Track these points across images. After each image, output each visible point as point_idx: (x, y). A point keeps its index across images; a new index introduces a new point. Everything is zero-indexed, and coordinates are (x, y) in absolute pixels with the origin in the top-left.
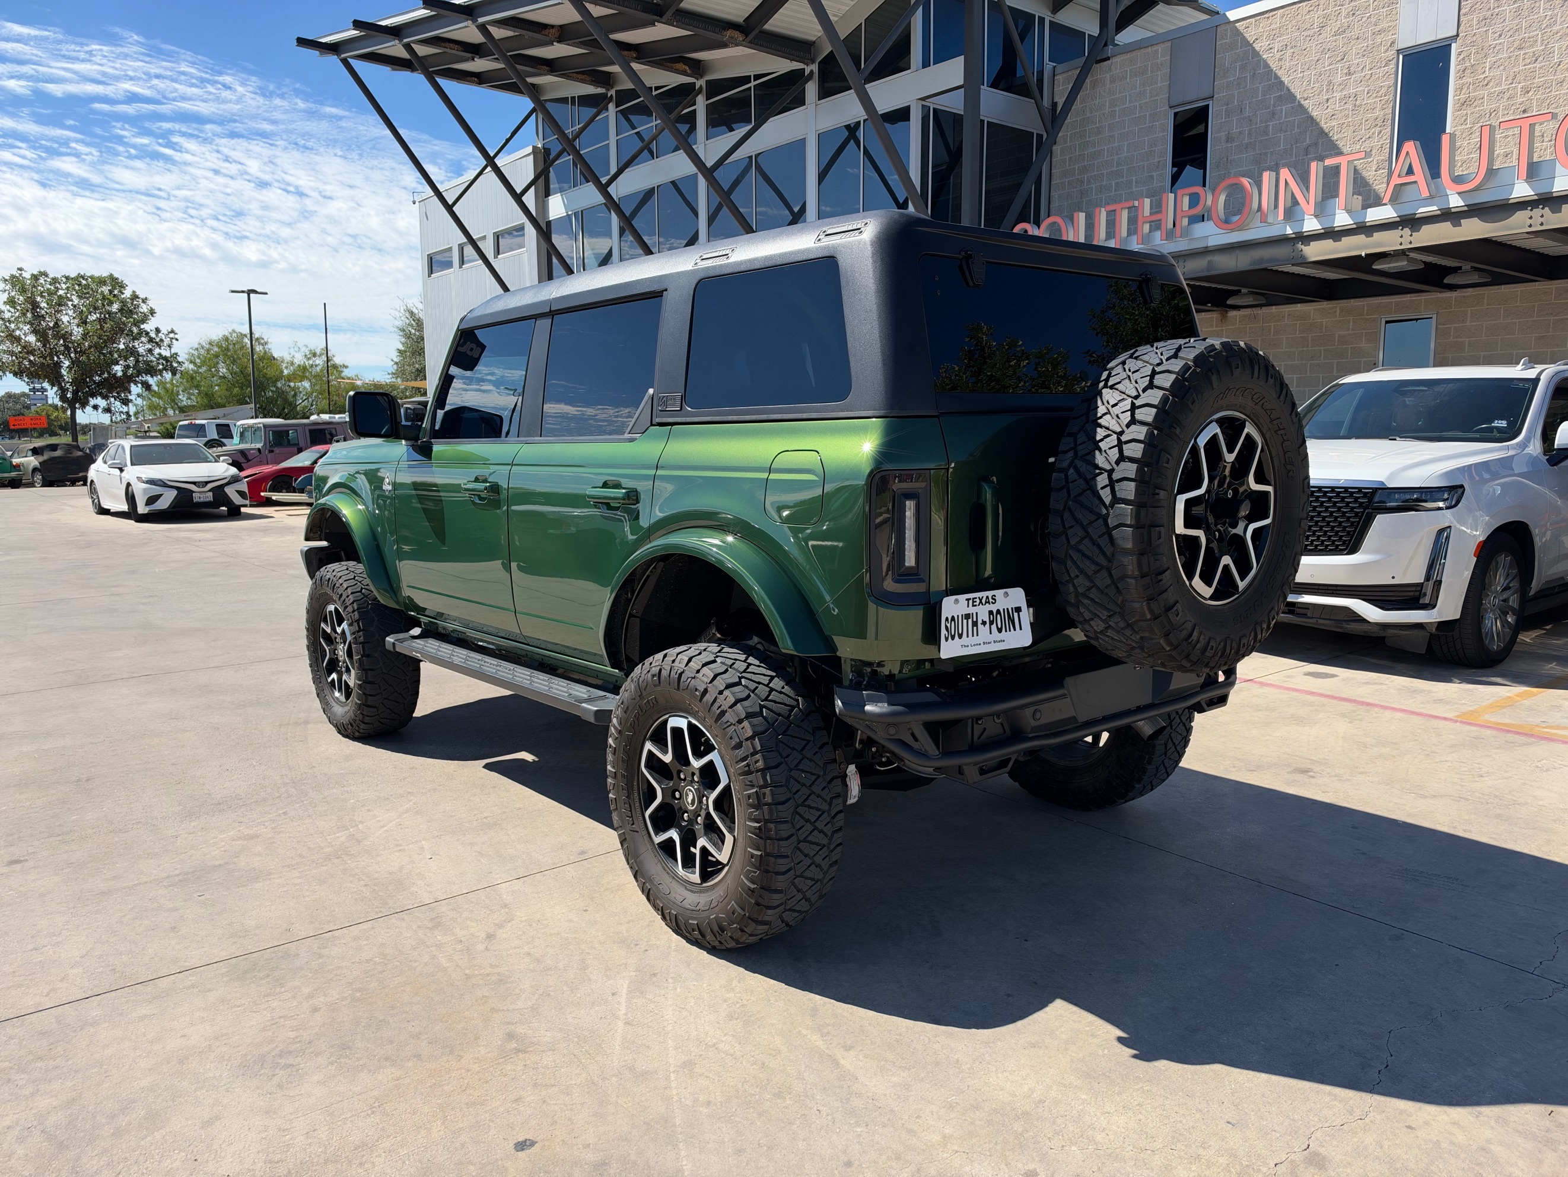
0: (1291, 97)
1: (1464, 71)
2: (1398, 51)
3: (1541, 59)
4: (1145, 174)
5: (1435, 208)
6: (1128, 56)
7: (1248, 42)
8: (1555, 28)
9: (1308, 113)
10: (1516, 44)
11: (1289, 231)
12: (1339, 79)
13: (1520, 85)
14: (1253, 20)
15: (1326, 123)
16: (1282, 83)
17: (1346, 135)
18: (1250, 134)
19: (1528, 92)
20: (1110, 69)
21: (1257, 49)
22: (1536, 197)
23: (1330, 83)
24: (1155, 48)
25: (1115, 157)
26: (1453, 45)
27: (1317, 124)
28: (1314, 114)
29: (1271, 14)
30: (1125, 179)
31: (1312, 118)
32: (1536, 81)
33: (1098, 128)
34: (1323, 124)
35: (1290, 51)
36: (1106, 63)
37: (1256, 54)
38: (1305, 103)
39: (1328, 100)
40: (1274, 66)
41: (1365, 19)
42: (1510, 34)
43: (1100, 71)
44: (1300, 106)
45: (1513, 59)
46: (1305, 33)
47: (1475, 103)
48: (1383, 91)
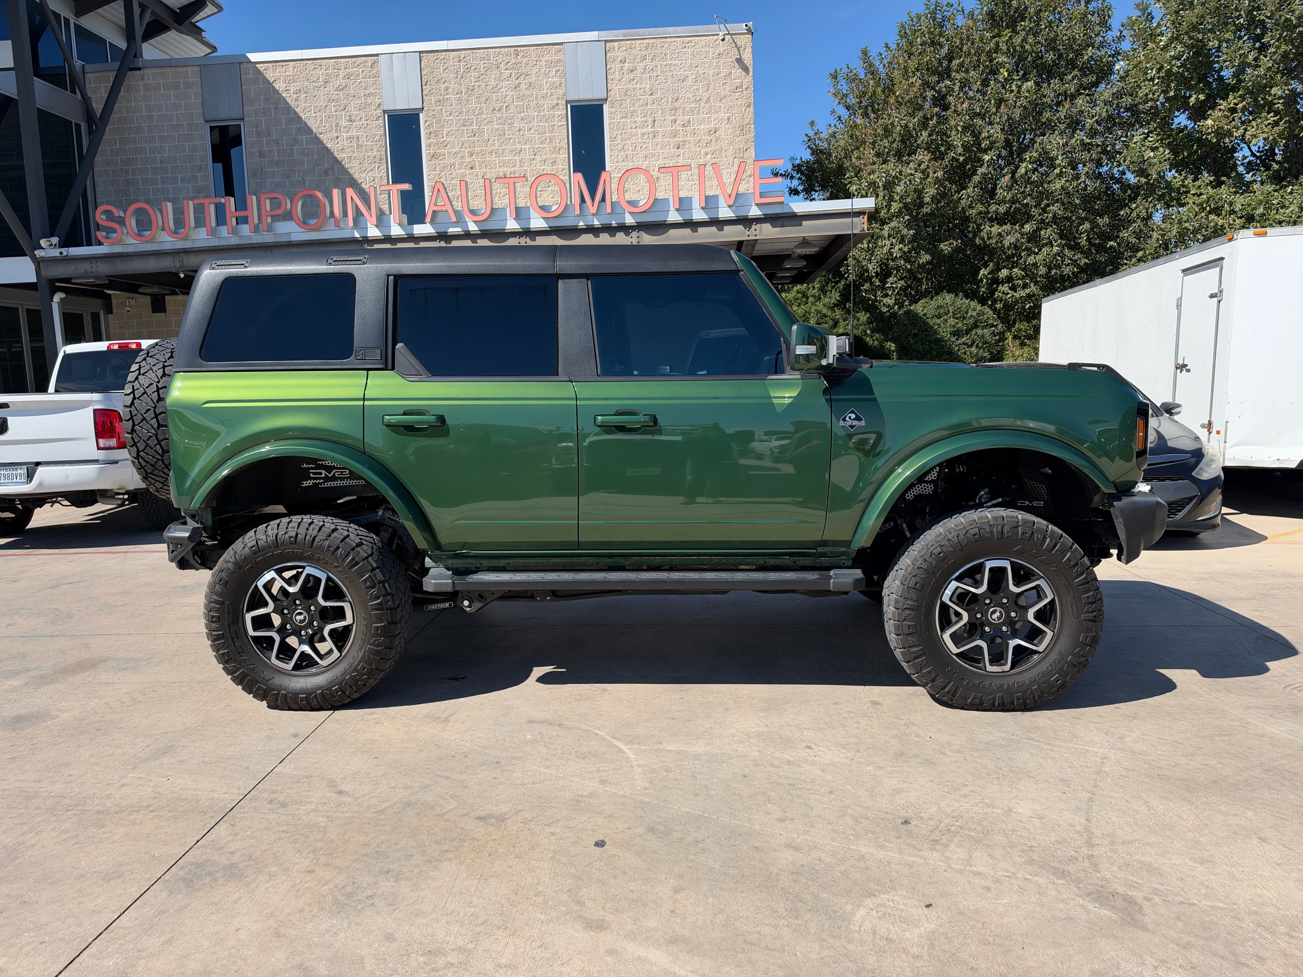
0: (310, 131)
1: (430, 133)
2: (384, 111)
3: (477, 135)
4: (189, 174)
5: (459, 229)
6: (159, 70)
7: (269, 81)
8: (484, 116)
9: (323, 144)
10: (461, 122)
11: (357, 235)
12: (344, 123)
13: (467, 150)
14: (270, 65)
15: (338, 154)
16: (300, 118)
17: (354, 165)
18: (278, 153)
19: (472, 155)
20: (143, 78)
21: (277, 88)
22: (521, 230)
23: (337, 125)
24: (185, 69)
25: (158, 155)
26: (421, 115)
27: (332, 154)
28: (329, 146)
29: (285, 64)
30: (170, 175)
31: (327, 148)
32: (476, 149)
33: (137, 127)
34: (336, 153)
35: (303, 96)
36: (137, 72)
37: (276, 91)
38: (321, 136)
39: (337, 137)
40: (293, 104)
41: (357, 83)
42: (456, 114)
43: (132, 78)
44: (317, 138)
45: (460, 131)
46: (314, 84)
47: (440, 158)
48: (377, 138)
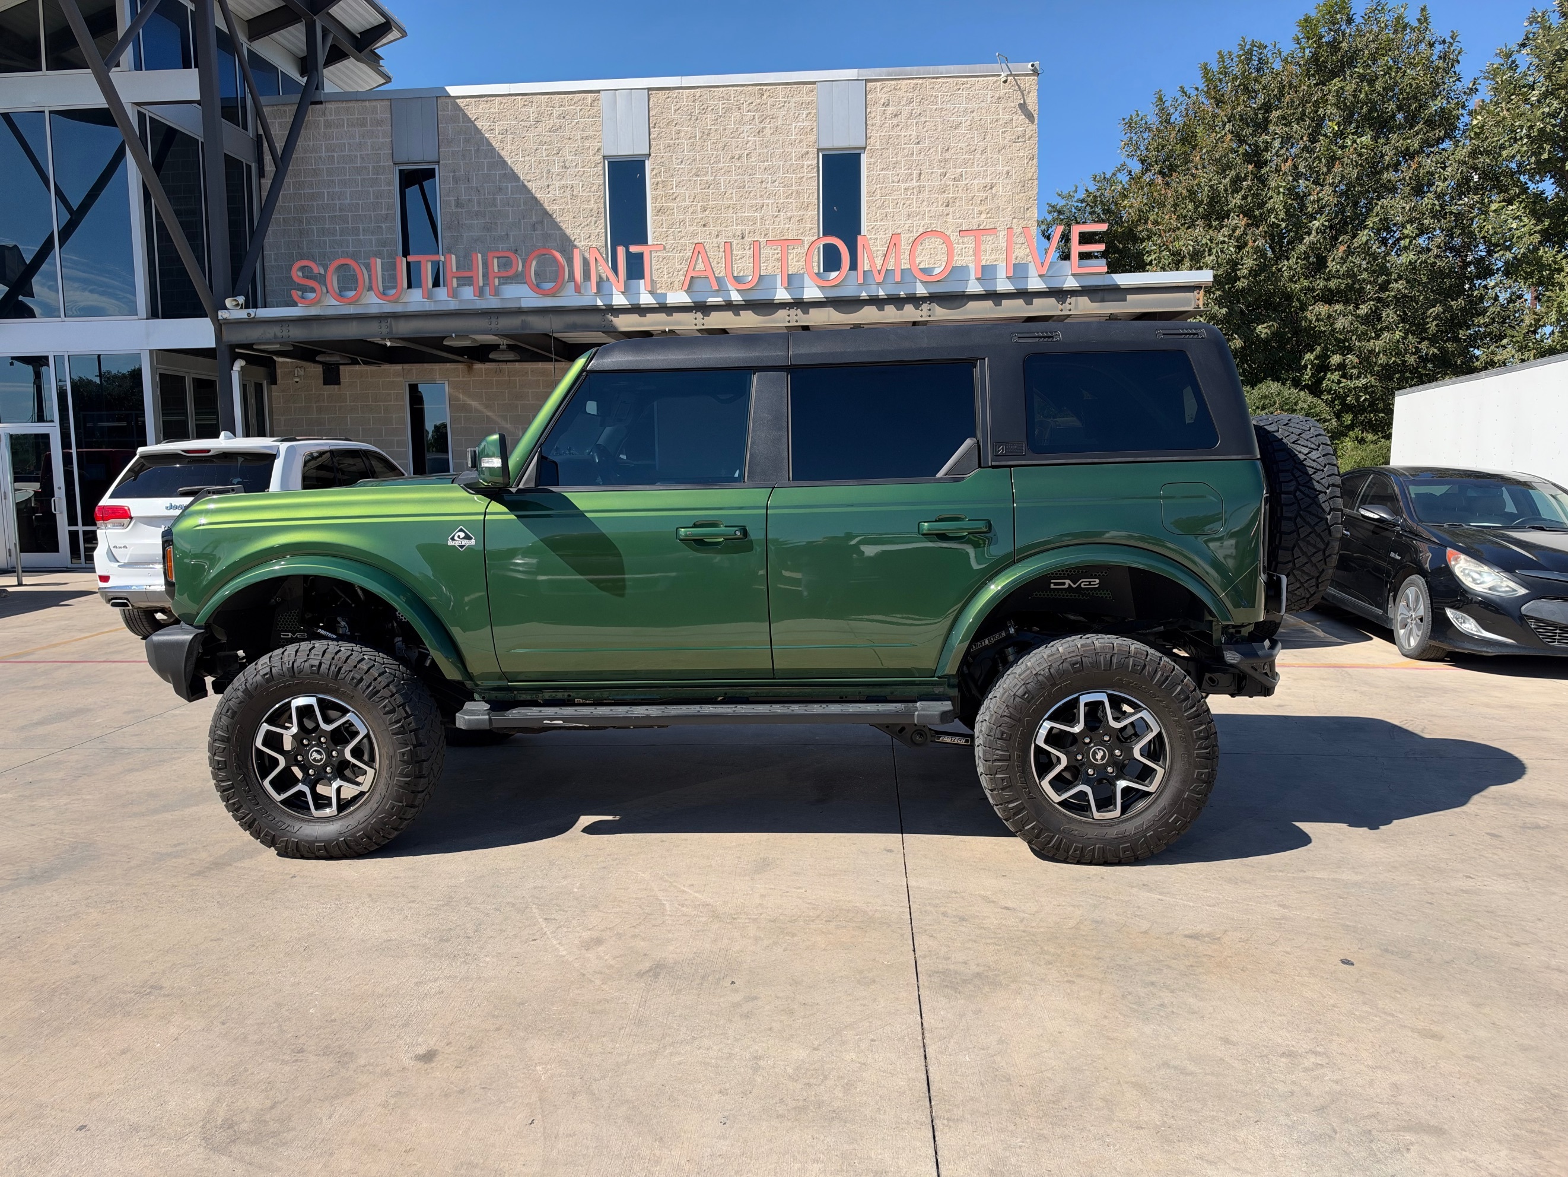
0: (515, 177)
1: (657, 184)
2: (604, 157)
3: (712, 186)
4: (373, 224)
5: (721, 299)
6: (344, 105)
7: (470, 119)
8: (721, 165)
9: (532, 194)
10: (694, 171)
11: (599, 303)
12: (556, 169)
13: (699, 204)
14: (473, 100)
15: (549, 206)
16: (505, 163)
17: (567, 219)
18: (479, 203)
19: (705, 211)
20: (324, 114)
21: (480, 127)
22: (792, 301)
23: (549, 171)
24: (374, 103)
25: (338, 202)
26: (647, 162)
27: (541, 205)
28: (538, 196)
29: (489, 99)
30: (350, 226)
31: (536, 199)
32: (710, 203)
33: (314, 170)
34: (546, 205)
35: (509, 137)
36: (318, 106)
37: (478, 131)
38: (529, 185)
39: (548, 186)
40: (496, 145)
41: (573, 124)
42: (688, 162)
43: (313, 113)
44: (524, 186)
45: (692, 182)
46: (523, 124)
47: (668, 212)
48: (595, 188)
